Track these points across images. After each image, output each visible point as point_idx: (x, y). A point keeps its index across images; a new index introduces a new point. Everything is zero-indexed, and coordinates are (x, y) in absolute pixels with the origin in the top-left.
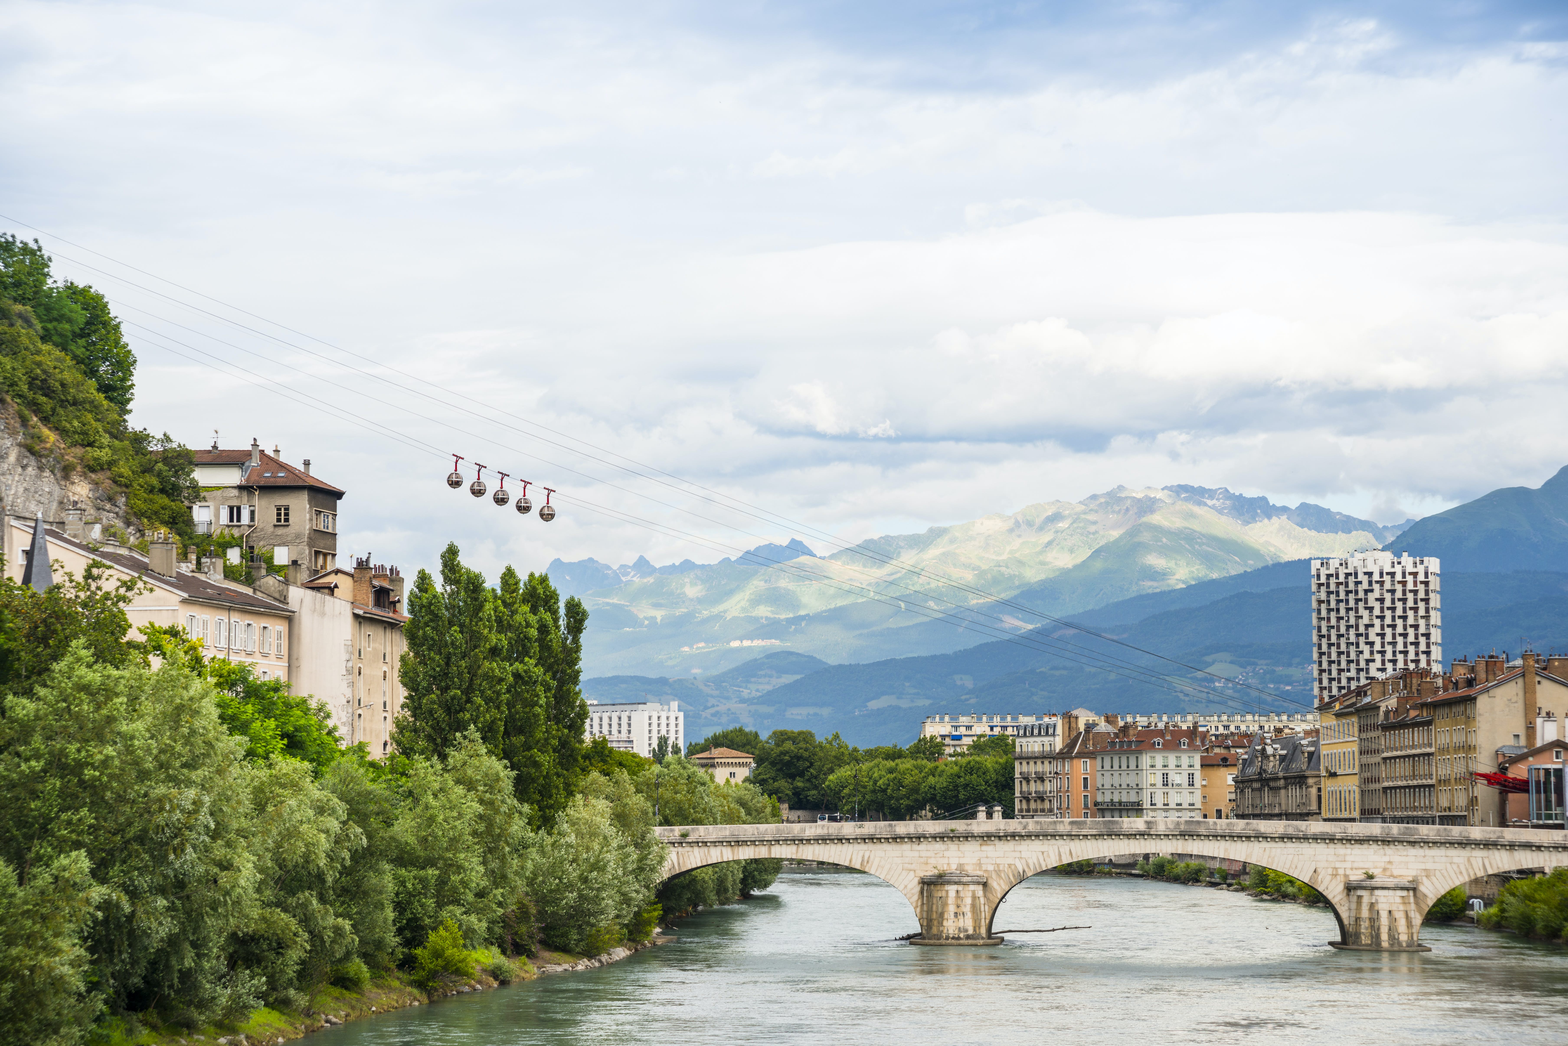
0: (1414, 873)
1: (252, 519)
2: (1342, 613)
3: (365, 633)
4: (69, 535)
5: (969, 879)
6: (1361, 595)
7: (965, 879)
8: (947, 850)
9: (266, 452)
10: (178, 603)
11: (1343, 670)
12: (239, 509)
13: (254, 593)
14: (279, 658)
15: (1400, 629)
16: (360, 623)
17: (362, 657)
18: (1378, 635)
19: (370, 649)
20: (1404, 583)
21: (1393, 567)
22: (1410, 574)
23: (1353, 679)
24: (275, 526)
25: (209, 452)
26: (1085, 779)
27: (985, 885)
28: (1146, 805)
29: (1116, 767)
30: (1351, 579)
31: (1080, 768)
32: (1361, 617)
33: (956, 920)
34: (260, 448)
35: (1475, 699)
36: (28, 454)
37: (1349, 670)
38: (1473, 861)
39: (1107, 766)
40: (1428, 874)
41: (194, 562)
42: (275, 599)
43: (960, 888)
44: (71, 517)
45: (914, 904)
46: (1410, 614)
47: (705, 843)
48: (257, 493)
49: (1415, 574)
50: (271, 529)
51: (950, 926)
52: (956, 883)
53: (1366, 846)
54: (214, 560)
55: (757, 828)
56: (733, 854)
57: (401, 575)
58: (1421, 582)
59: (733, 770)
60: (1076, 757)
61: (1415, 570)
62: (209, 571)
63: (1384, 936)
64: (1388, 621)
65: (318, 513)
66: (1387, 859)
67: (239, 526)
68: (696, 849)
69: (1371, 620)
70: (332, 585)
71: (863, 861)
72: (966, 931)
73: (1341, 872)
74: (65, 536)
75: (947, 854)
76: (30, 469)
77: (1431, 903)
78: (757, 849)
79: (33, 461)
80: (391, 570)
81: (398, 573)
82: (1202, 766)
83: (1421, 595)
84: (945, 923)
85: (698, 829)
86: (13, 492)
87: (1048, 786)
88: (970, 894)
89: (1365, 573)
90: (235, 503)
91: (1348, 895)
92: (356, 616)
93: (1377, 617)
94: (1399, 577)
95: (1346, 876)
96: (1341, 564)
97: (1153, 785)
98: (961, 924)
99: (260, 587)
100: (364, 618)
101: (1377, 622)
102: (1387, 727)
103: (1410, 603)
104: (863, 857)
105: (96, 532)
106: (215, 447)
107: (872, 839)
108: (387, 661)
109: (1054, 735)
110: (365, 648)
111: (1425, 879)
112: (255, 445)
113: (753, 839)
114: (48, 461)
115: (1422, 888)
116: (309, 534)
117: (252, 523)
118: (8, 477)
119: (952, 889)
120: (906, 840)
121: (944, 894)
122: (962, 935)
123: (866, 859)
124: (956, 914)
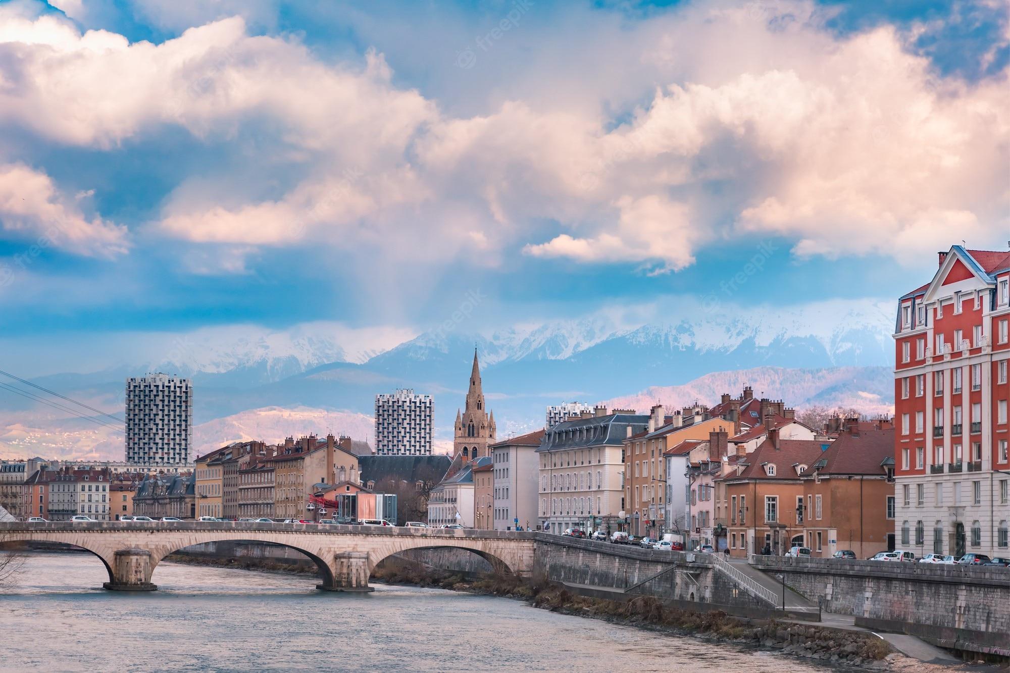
0: (367, 550)
2: (142, 407)
5: (142, 552)
6: (152, 397)
8: (130, 537)
11: (141, 439)
15: (172, 417)
18: (160, 420)
20: (175, 392)
21: (169, 383)
22: (178, 387)
23: (146, 443)
26: (41, 497)
27: (150, 556)
28: (79, 511)
29: (61, 490)
30: (147, 389)
31: (39, 489)
32: (152, 410)
33: (136, 574)
35: (304, 459)
37: (144, 439)
38: (395, 544)
39: (56, 489)
40: (374, 550)
43: (139, 557)
46: (178, 409)
49: (181, 387)
51: (132, 578)
52: (135, 554)
53: (345, 536)
58: (184, 392)
60: (36, 484)
61: (181, 385)
63: (354, 582)
64: (166, 412)
66: (355, 543)
69: (157, 411)
71: (83, 542)
72: (141, 580)
73: (332, 549)
75: (129, 539)
77: (375, 565)
82: (110, 490)
83: (184, 399)
84: (130, 576)
87: (19, 500)
88: (143, 561)
89: (155, 386)
91: (336, 561)
93: (161, 410)
94: (172, 389)
95: (335, 552)
96: (142, 380)
97: (83, 501)
98: (139, 577)
101: (160, 413)
102: (242, 472)
103: (178, 403)
109: (23, 471)
111: (372, 553)
115: (371, 558)
119: (134, 558)
120: (108, 530)
121: (129, 560)
122: (139, 583)
123: (85, 541)
124: (136, 572)
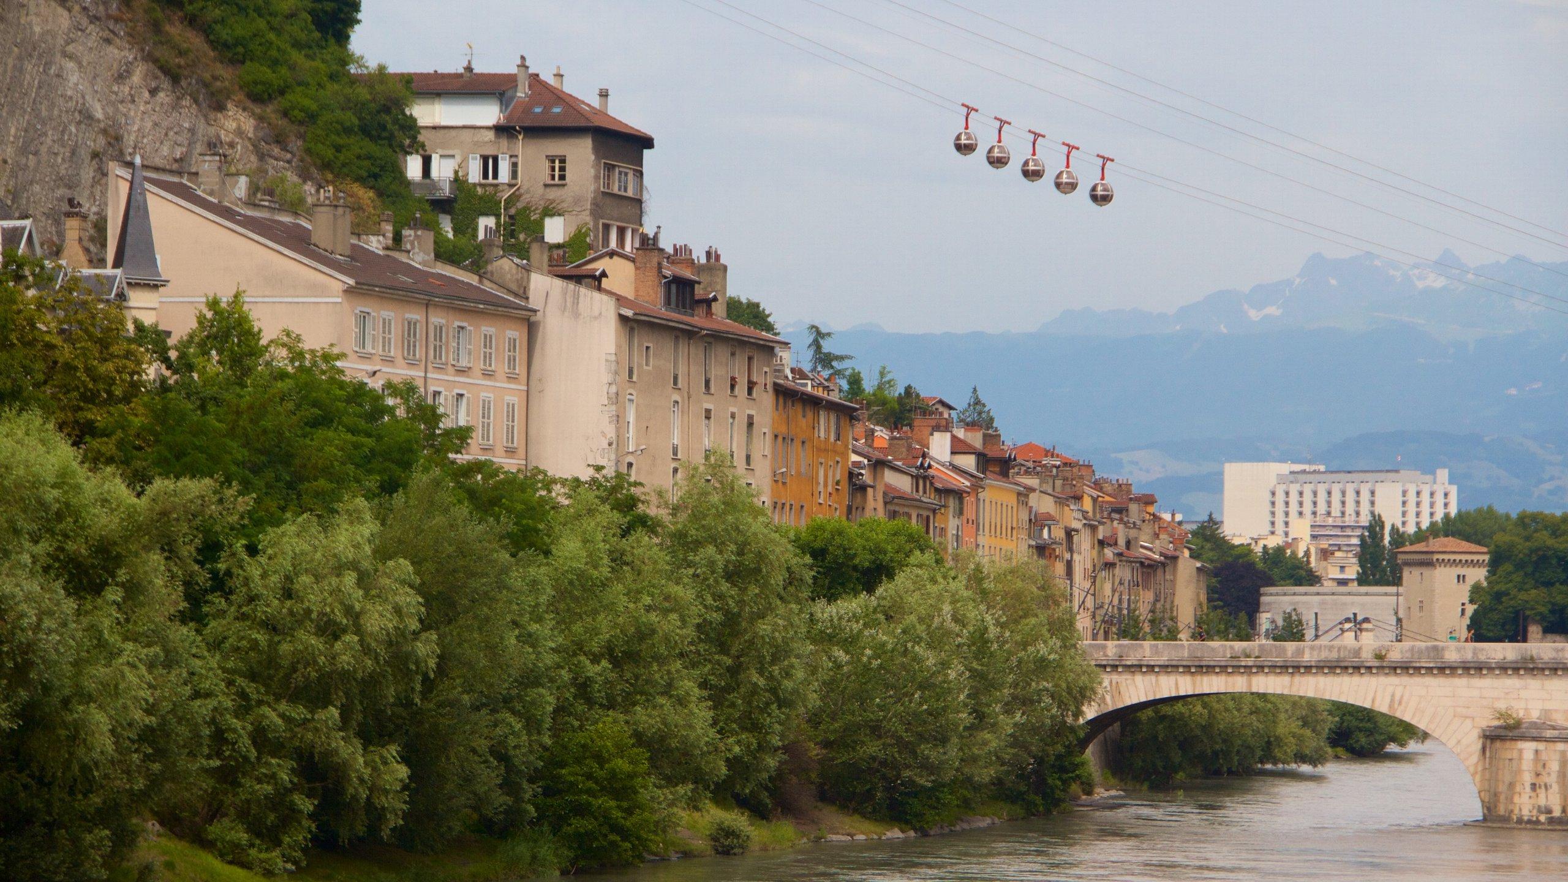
1: (514, 174)
3: (640, 345)
4: (204, 191)
5: (1555, 733)
7: (1549, 733)
8: (1524, 688)
9: (542, 77)
10: (341, 294)
12: (496, 160)
13: (481, 282)
14: (511, 378)
16: (632, 330)
17: (635, 378)
19: (650, 368)
24: (546, 186)
25: (460, 76)
33: (1533, 794)
34: (531, 71)
36: (159, 74)
41: (390, 235)
42: (510, 291)
43: (1541, 746)
44: (208, 166)
45: (1472, 769)
47: (1151, 668)
48: (520, 137)
50: (541, 190)
51: (1525, 804)
52: (1535, 739)
54: (419, 233)
55: (1232, 648)
56: (1194, 684)
57: (723, 261)
59: (1461, 571)
62: (413, 248)
65: (610, 168)
67: (496, 185)
68: (1139, 678)
70: (597, 273)
71: (1392, 701)
72: (1549, 811)
74: (199, 192)
75: (1524, 694)
76: (162, 94)
78: (1231, 679)
79: (166, 84)
80: (708, 254)
81: (718, 257)
84: (1516, 799)
85: (1141, 646)
86: (136, 128)
88: (1557, 756)
90: (490, 151)
92: (623, 319)
98: (1542, 801)
99: (492, 273)
100: (638, 322)
104: (1393, 695)
105: (241, 187)
106: (469, 69)
107: (1407, 668)
108: (680, 385)
110: (640, 366)
112: (523, 65)
113: (1223, 664)
114: (190, 84)
116: (595, 198)
117: (514, 182)
118: (130, 106)
119: (1528, 748)
120: (1460, 672)
121: (1515, 755)
122: (1543, 818)
123: (1397, 698)
124: (1534, 786)
